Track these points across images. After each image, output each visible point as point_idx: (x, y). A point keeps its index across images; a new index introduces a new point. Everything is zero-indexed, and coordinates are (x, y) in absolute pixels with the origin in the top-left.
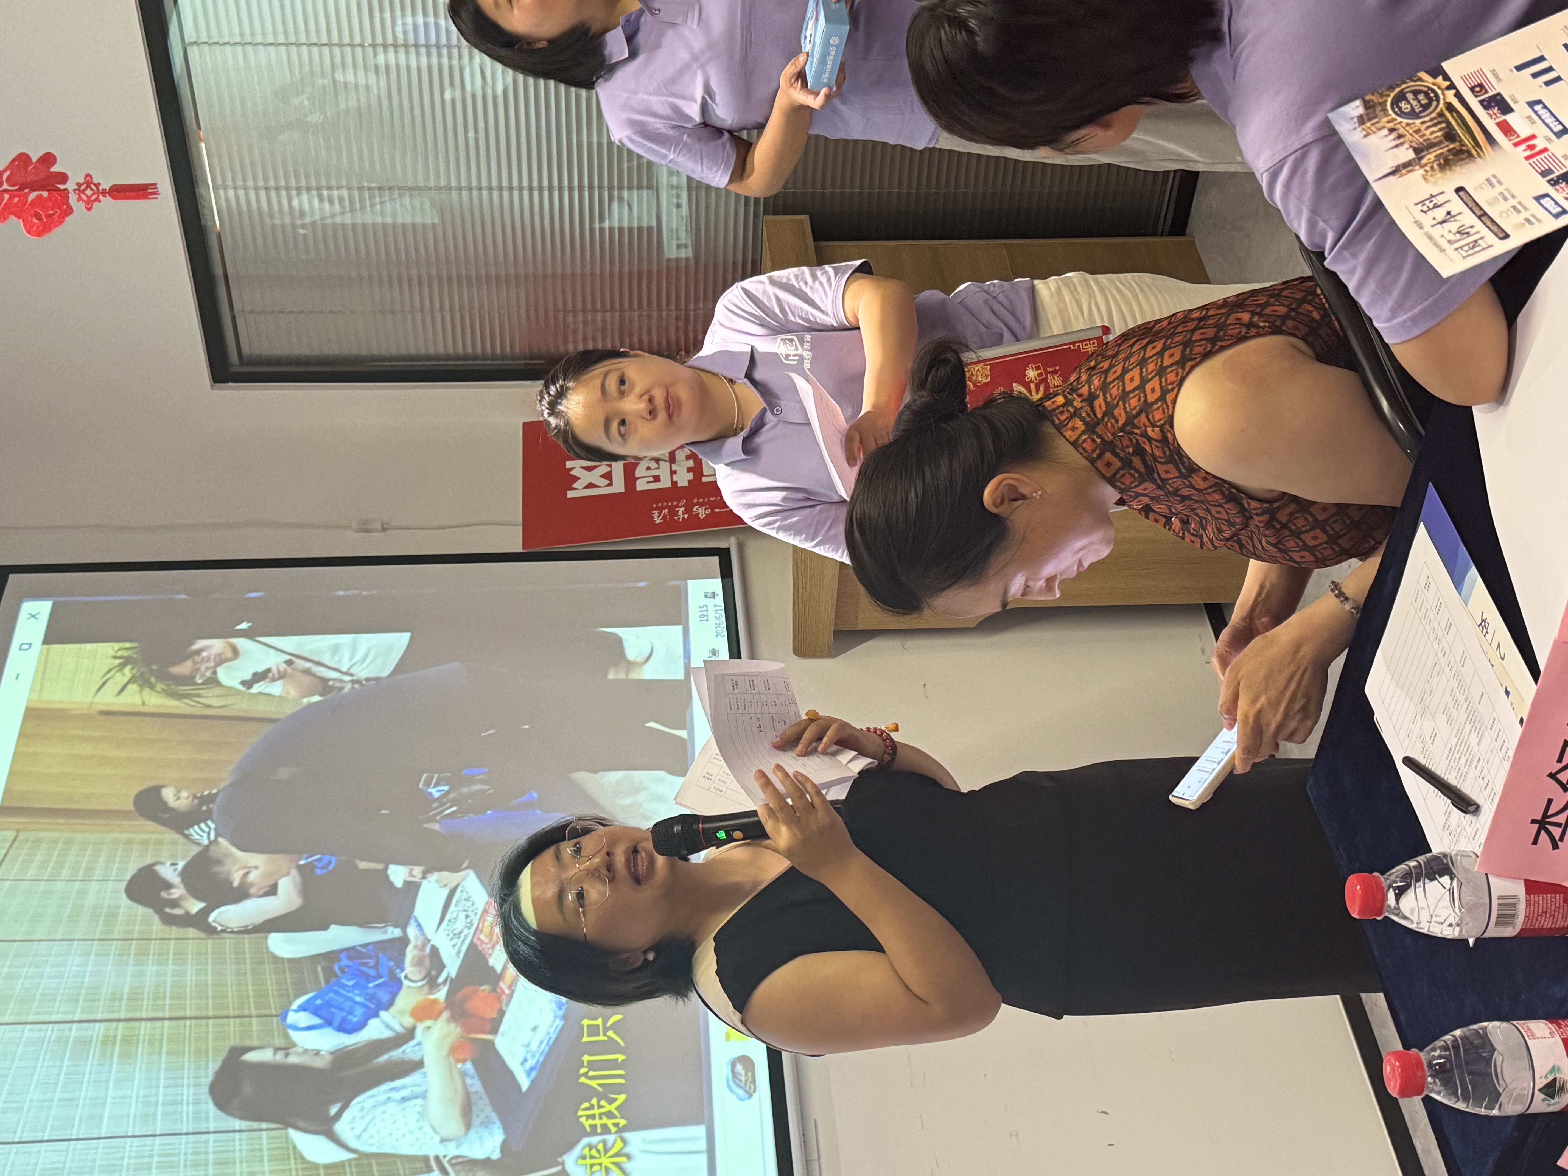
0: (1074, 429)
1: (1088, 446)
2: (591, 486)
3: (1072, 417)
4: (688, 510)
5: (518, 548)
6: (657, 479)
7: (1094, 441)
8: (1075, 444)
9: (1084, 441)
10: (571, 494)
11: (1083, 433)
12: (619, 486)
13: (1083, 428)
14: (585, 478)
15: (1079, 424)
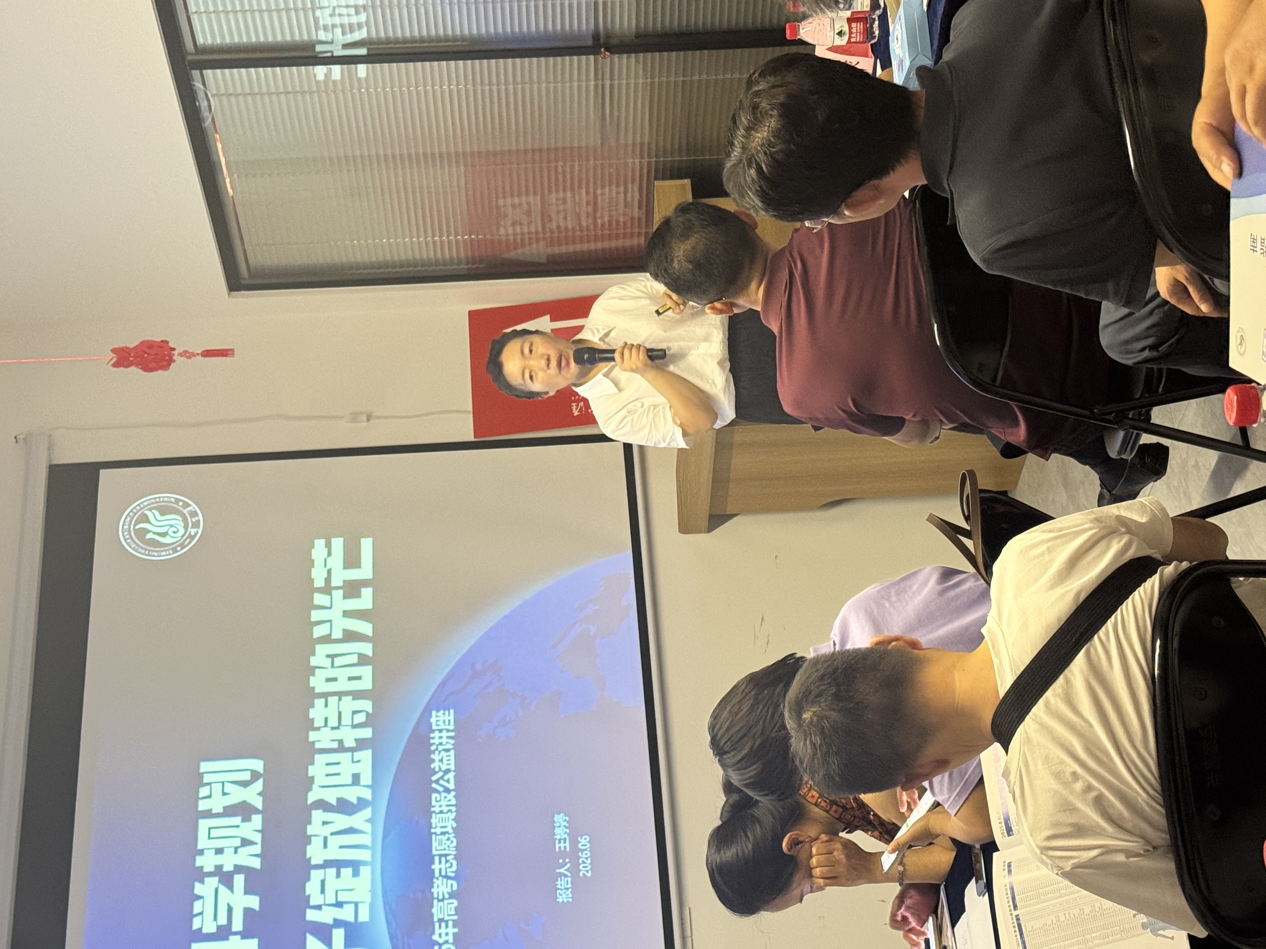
0: (813, 797)
1: (823, 804)
3: (809, 790)
5: (471, 437)
7: (825, 801)
8: (816, 805)
9: (821, 802)
11: (818, 798)
13: (817, 795)
15: (814, 793)
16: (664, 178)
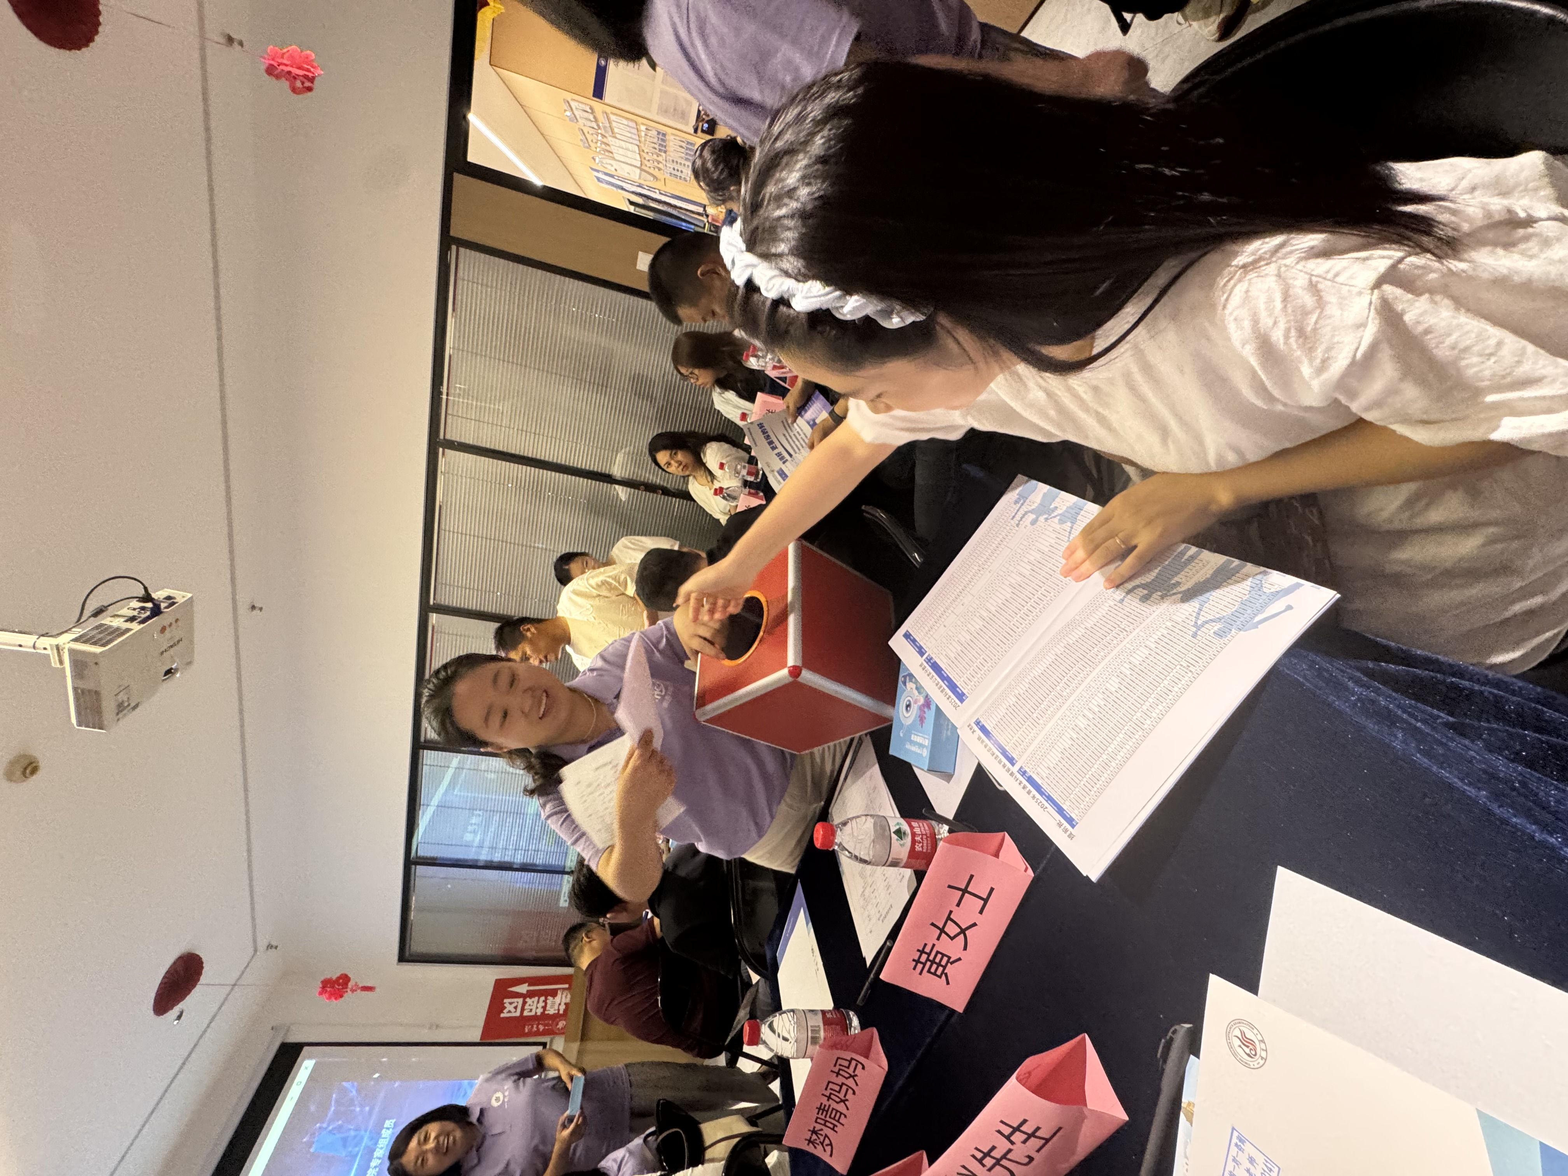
2: (509, 1012)
4: (537, 1027)
5: (478, 1040)
6: (531, 1010)
10: (502, 1015)
12: (518, 1014)
14: (509, 1007)
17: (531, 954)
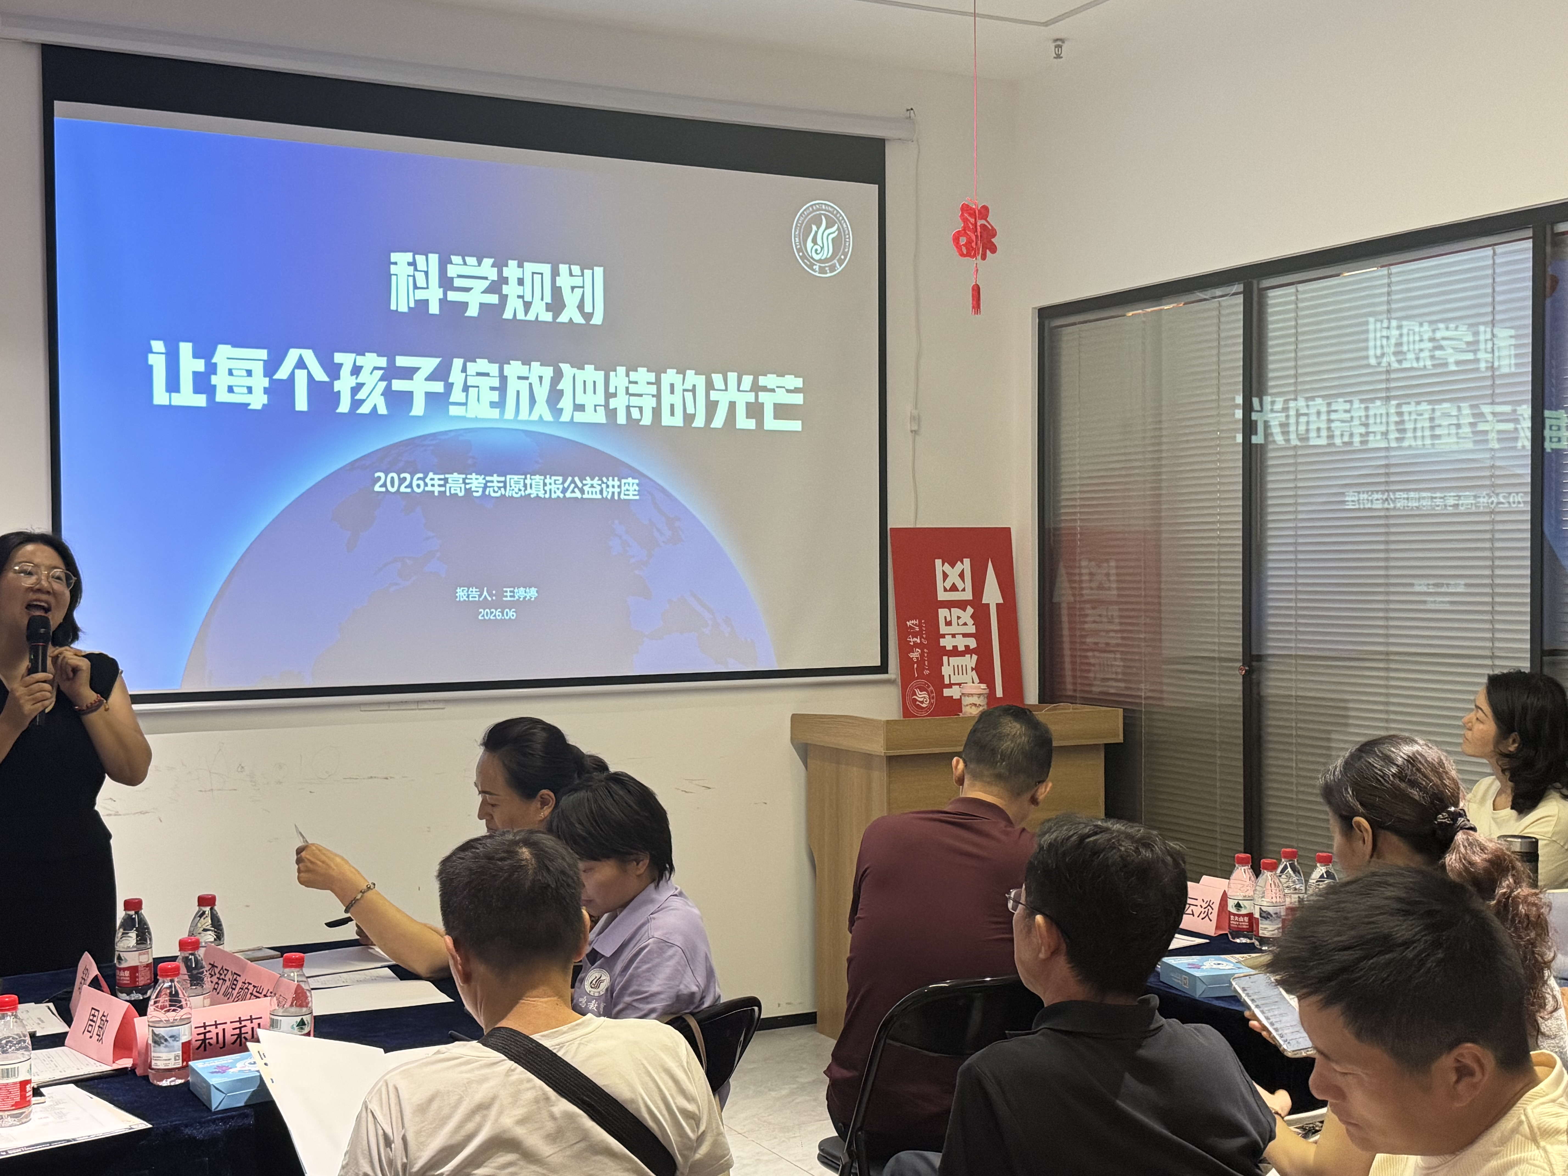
2: (945, 576)
4: (916, 645)
6: (948, 624)
10: (938, 562)
12: (942, 596)
14: (953, 573)
16: (1125, 718)
17: (1064, 595)
